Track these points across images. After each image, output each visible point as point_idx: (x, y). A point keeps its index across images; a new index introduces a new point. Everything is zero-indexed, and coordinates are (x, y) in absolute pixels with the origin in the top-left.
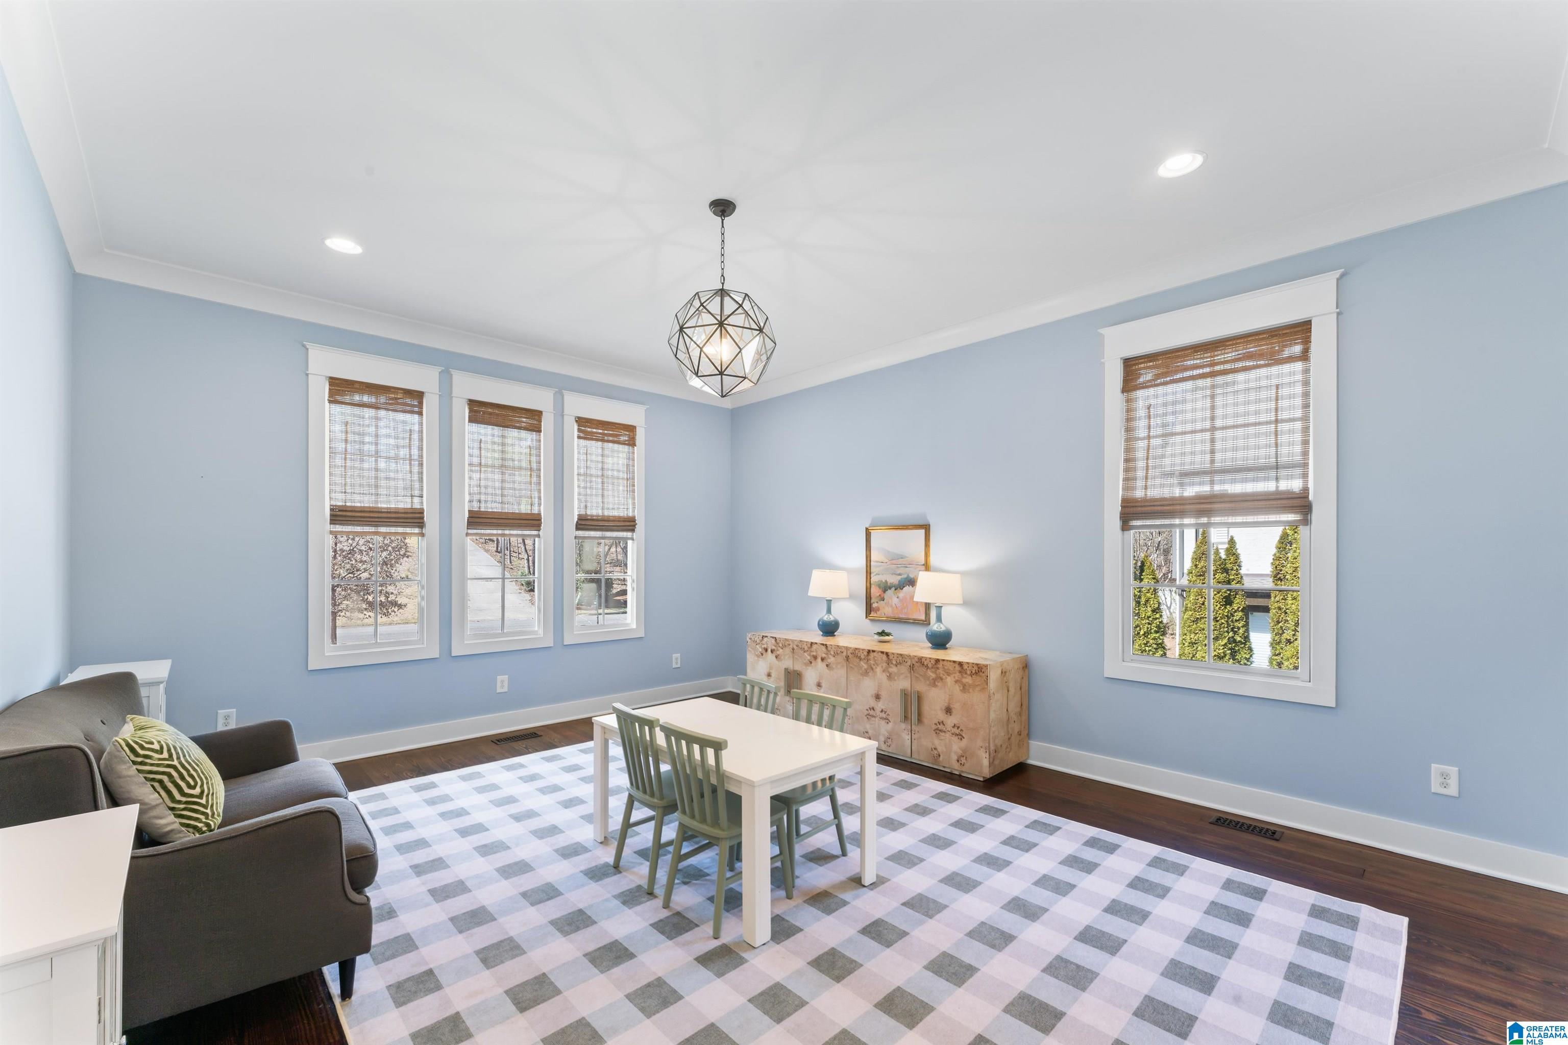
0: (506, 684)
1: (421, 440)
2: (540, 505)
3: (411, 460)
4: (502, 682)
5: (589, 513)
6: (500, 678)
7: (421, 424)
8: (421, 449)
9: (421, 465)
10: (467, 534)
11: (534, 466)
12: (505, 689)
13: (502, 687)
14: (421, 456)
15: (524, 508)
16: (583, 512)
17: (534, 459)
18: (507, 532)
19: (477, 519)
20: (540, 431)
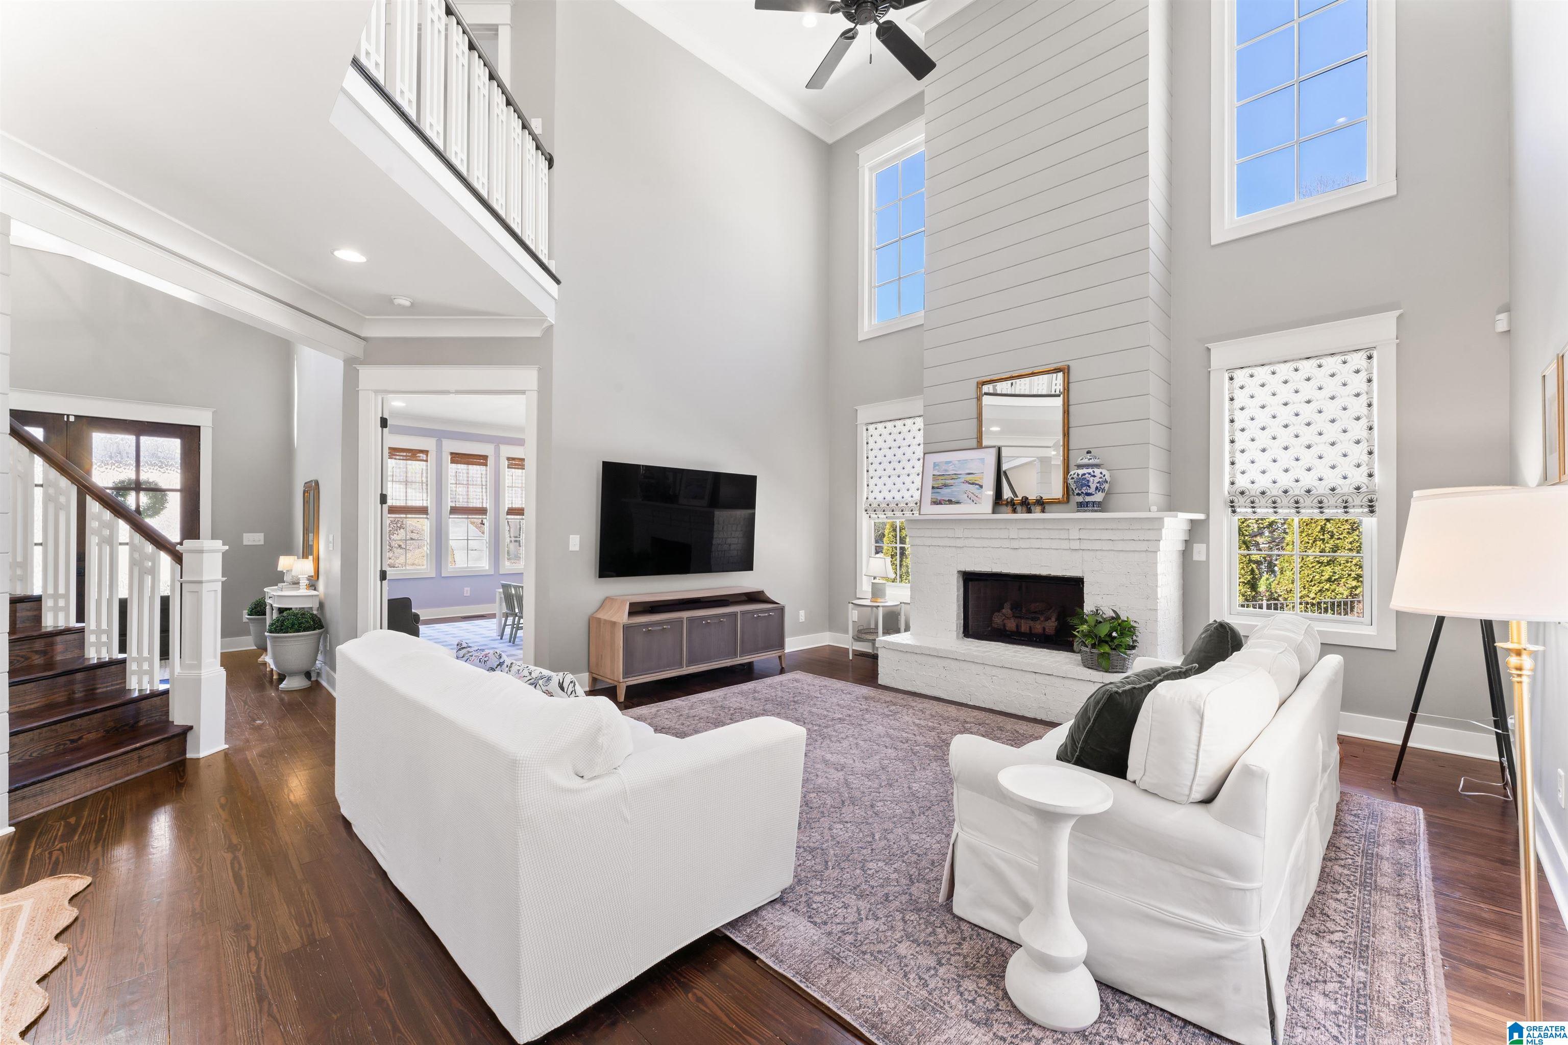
0: (469, 592)
1: (427, 473)
2: (487, 503)
3: (422, 483)
4: (467, 591)
5: (514, 506)
6: (466, 589)
7: (427, 466)
8: (427, 478)
9: (427, 485)
10: (449, 518)
11: (484, 483)
12: (469, 595)
13: (467, 593)
14: (427, 481)
15: (479, 505)
16: (510, 506)
17: (484, 480)
18: (470, 517)
19: (454, 510)
20: (487, 466)
